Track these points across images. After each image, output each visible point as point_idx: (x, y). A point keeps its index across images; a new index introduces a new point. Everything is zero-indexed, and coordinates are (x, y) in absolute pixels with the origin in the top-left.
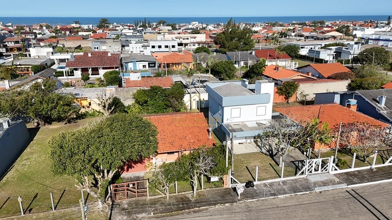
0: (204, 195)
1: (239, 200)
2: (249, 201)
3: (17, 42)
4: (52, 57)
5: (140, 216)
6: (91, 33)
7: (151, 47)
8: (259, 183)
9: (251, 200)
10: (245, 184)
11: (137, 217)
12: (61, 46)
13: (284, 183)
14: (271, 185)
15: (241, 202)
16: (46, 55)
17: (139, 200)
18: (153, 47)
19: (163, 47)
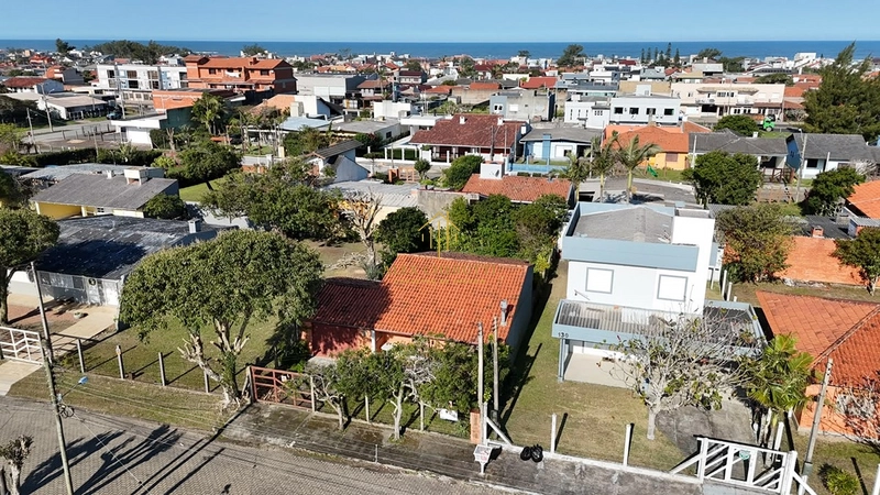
0: (416, 443)
1: (478, 478)
2: (497, 487)
3: (377, 90)
4: (405, 122)
5: (272, 440)
6: (527, 76)
7: (613, 110)
8: (560, 457)
9: (503, 488)
10: (522, 449)
11: (265, 441)
12: (455, 101)
13: (625, 478)
14: (589, 471)
15: (478, 483)
16: (397, 116)
17: (296, 412)
18: (619, 110)
19: (643, 111)
